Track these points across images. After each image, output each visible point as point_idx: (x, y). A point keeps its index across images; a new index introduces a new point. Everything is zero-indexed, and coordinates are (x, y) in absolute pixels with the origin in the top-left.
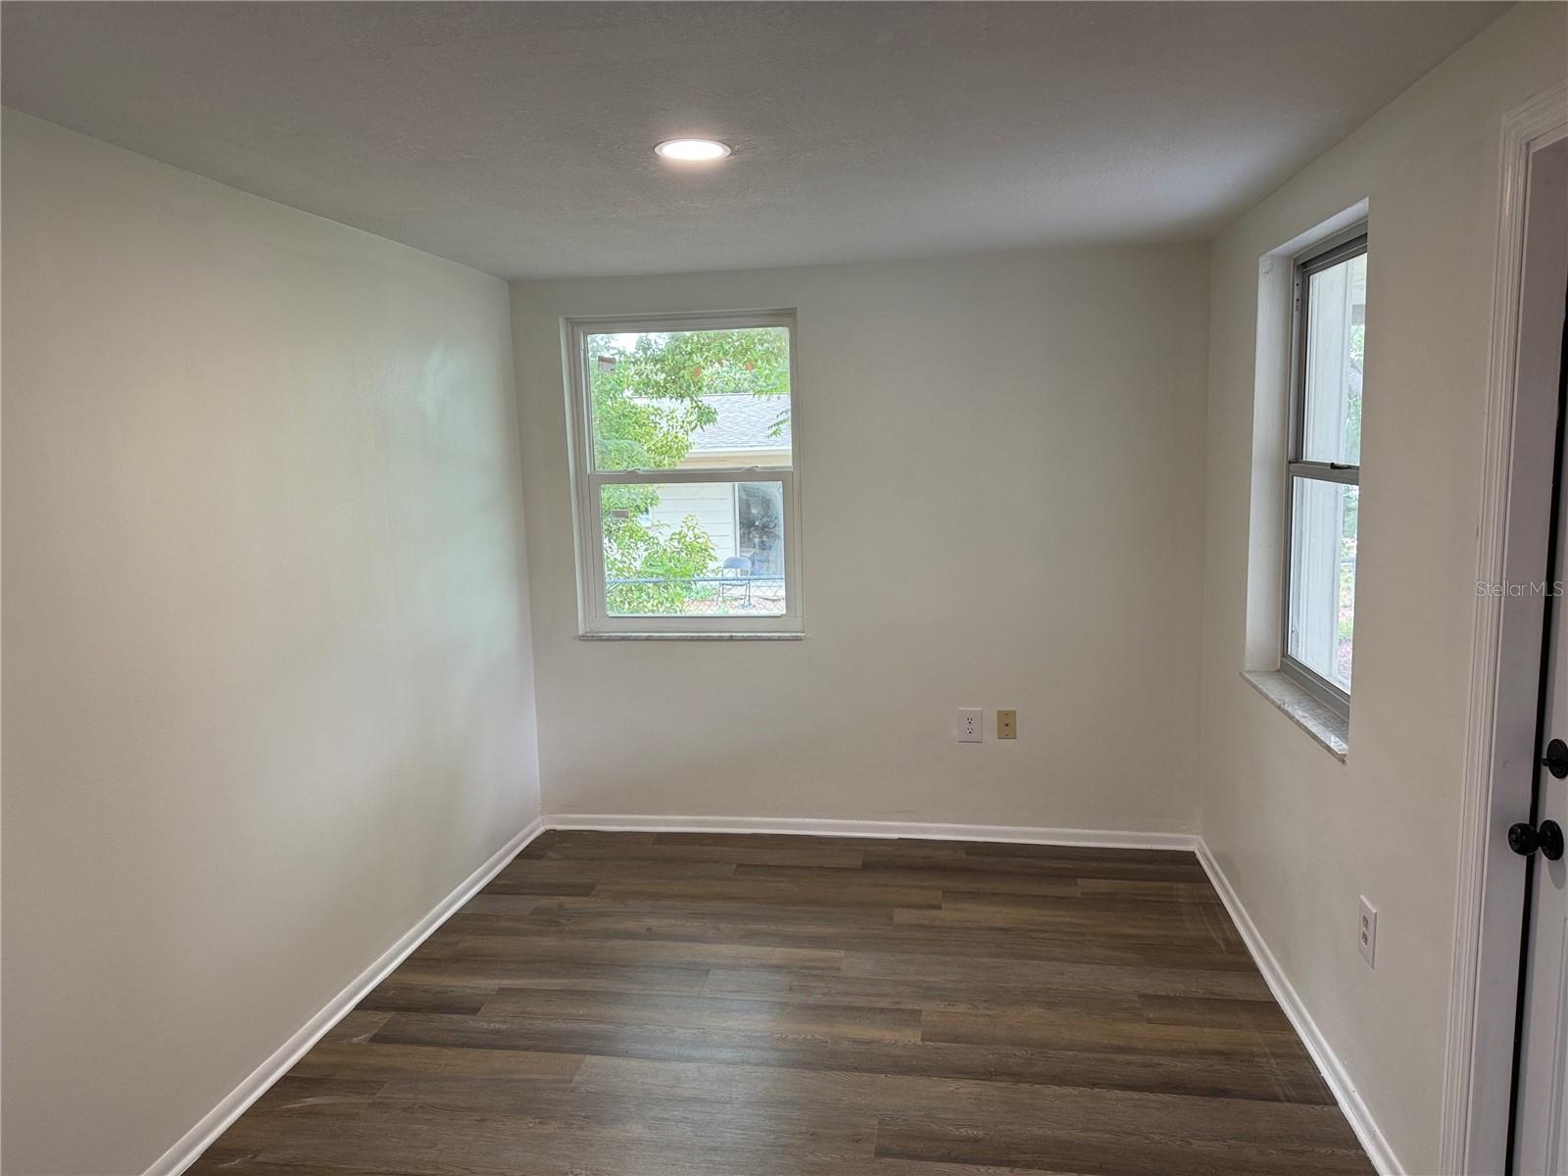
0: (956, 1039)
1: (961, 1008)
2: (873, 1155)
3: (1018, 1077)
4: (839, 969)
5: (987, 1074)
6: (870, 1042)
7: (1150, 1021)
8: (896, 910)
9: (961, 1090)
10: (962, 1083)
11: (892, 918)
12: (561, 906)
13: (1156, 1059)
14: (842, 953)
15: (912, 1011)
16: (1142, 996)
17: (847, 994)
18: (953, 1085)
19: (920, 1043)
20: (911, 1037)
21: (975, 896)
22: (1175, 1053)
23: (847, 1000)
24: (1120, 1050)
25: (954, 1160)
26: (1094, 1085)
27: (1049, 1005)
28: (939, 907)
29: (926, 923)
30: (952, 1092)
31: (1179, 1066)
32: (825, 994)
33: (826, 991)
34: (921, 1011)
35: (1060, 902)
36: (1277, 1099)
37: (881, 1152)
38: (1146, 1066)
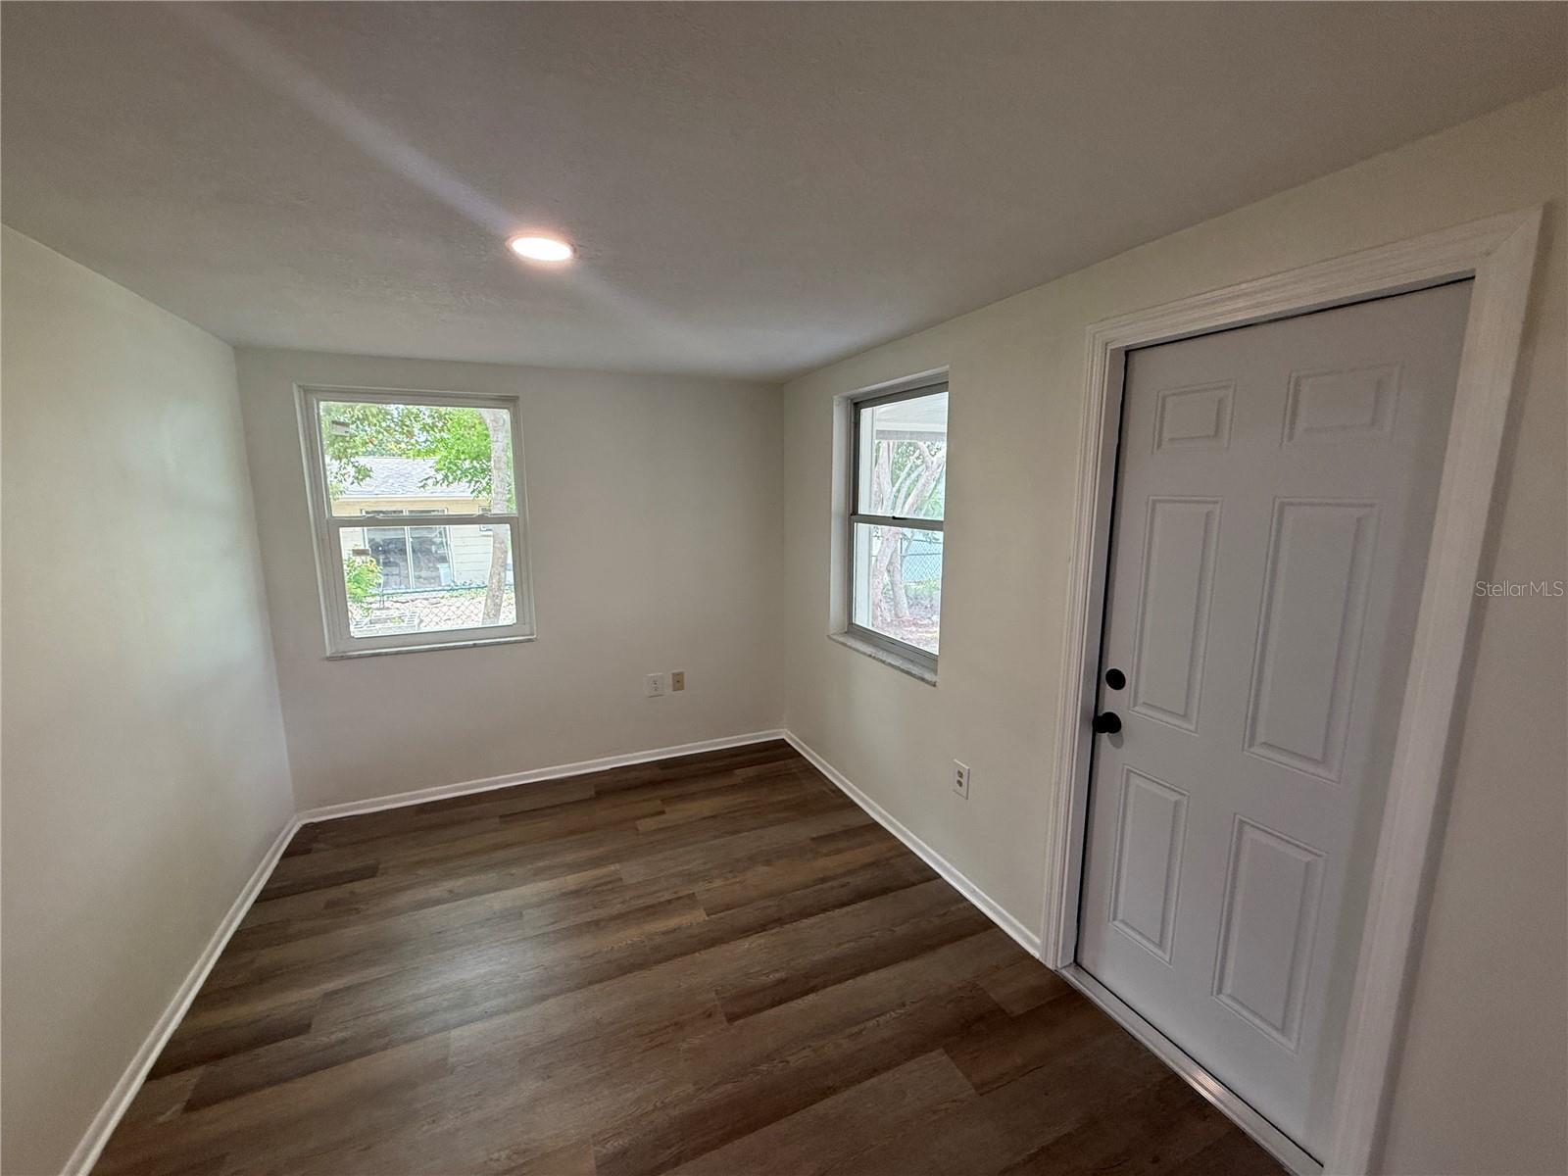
0: (728, 907)
1: (718, 883)
2: (726, 1023)
3: (780, 921)
4: (621, 879)
5: (762, 927)
6: (674, 930)
7: (826, 855)
8: (638, 822)
9: (753, 945)
10: (750, 939)
11: (637, 830)
12: (352, 893)
13: (845, 880)
14: (618, 866)
15: (688, 896)
16: (813, 839)
17: (639, 897)
18: (745, 945)
19: (707, 919)
20: (699, 916)
21: (682, 798)
22: (849, 873)
23: (640, 903)
24: (823, 880)
25: (780, 1003)
26: (824, 910)
27: (768, 863)
28: (662, 813)
29: (662, 826)
30: (749, 949)
31: (859, 881)
32: (622, 903)
33: (621, 900)
34: (693, 893)
35: (733, 788)
36: (914, 884)
37: (732, 1018)
38: (843, 886)
